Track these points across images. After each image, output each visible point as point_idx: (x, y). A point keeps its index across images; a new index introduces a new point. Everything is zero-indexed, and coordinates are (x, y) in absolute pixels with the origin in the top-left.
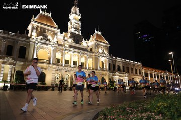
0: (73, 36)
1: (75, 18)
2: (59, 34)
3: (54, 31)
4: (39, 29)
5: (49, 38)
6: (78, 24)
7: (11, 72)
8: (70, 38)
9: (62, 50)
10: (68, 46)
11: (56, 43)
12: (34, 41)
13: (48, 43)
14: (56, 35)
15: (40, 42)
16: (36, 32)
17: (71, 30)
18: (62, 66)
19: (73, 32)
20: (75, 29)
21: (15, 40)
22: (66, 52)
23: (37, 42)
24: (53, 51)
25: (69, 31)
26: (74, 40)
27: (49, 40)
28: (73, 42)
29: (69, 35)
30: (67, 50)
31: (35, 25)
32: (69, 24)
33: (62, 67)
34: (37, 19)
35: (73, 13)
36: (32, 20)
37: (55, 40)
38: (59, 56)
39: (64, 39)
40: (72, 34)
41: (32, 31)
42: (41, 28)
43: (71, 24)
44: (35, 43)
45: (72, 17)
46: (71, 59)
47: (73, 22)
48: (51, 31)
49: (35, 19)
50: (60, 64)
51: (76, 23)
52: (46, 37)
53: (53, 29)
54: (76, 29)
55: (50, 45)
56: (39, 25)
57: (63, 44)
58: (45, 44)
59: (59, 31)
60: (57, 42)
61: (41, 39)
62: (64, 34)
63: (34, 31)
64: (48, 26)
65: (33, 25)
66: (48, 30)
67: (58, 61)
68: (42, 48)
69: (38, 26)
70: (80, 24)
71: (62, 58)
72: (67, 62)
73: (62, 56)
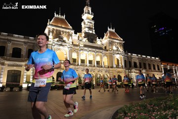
0: (87, 35)
1: (87, 18)
2: (74, 34)
3: (68, 32)
4: (55, 31)
5: (64, 39)
6: (91, 23)
7: (33, 73)
8: (85, 37)
9: (78, 49)
10: (82, 46)
11: (71, 43)
12: (51, 43)
13: (63, 44)
14: (71, 35)
15: (57, 44)
16: (52, 35)
17: (85, 29)
18: (78, 65)
19: (87, 31)
20: (88, 28)
21: (34, 43)
22: (81, 51)
23: (54, 44)
24: (69, 51)
25: (83, 31)
26: (88, 39)
27: (64, 41)
28: (87, 41)
29: (83, 35)
30: (82, 50)
31: (51, 28)
32: (82, 24)
33: (78, 67)
34: (53, 22)
35: (86, 13)
36: (48, 24)
37: (71, 40)
38: (74, 56)
39: (79, 39)
40: (86, 33)
41: (49, 34)
42: (57, 30)
43: (85, 24)
44: (52, 45)
45: (84, 17)
46: (86, 58)
47: (86, 21)
48: (66, 32)
49: (51, 22)
50: (76, 64)
51: (89, 22)
52: (62, 38)
53: (68, 31)
54: (90, 28)
55: (66, 45)
56: (55, 28)
57: (77, 44)
58: (61, 45)
59: (73, 32)
60: (73, 42)
61: (57, 41)
62: (78, 34)
63: (51, 34)
64: (63, 28)
65: (49, 28)
66: (63, 31)
67: (75, 60)
68: (59, 49)
69: (53, 29)
70: (93, 22)
71: (78, 57)
72: (83, 61)
73: (78, 56)
